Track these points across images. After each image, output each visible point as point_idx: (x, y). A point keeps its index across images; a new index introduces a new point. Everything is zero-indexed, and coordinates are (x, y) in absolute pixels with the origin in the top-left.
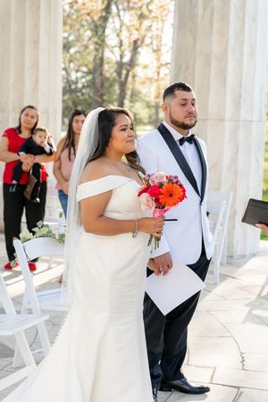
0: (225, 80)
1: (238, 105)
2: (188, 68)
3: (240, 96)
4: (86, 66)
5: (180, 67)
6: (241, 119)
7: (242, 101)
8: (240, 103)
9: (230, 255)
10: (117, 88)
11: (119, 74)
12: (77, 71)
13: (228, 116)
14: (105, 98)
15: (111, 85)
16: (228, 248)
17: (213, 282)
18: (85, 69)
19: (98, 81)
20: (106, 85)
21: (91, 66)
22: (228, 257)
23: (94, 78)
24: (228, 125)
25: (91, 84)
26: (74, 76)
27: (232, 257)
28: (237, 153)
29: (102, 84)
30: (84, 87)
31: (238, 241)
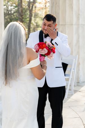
0: (72, 8)
1: (78, 18)
2: (56, 3)
3: (79, 15)
4: (15, 3)
5: (53, 3)
6: (80, 24)
7: (80, 16)
8: (79, 17)
9: (78, 82)
10: (28, 12)
11: (29, 6)
12: (11, 6)
13: (74, 23)
14: (23, 17)
15: (26, 11)
16: (77, 79)
17: (71, 94)
18: (14, 5)
19: (20, 10)
20: (24, 11)
21: (17, 4)
22: (77, 82)
23: (18, 9)
24: (75, 27)
25: (17, 11)
26: (10, 8)
27: (79, 82)
28: (79, 38)
29: (22, 11)
30: (14, 12)
31: (81, 76)
